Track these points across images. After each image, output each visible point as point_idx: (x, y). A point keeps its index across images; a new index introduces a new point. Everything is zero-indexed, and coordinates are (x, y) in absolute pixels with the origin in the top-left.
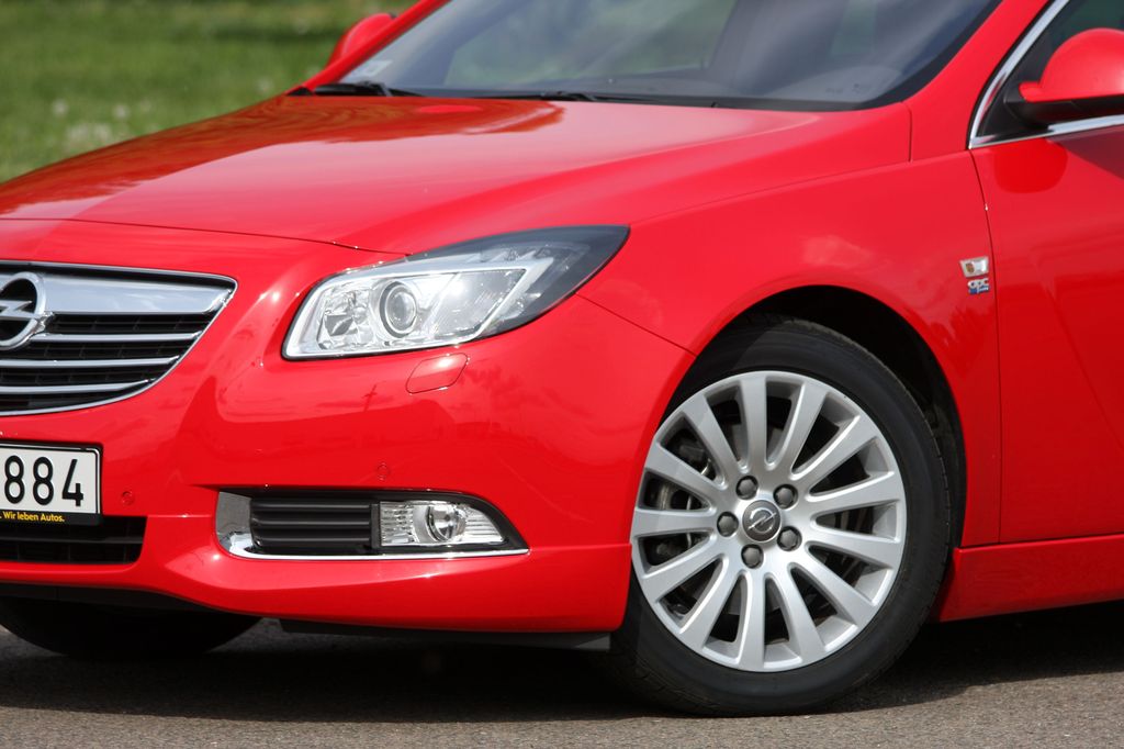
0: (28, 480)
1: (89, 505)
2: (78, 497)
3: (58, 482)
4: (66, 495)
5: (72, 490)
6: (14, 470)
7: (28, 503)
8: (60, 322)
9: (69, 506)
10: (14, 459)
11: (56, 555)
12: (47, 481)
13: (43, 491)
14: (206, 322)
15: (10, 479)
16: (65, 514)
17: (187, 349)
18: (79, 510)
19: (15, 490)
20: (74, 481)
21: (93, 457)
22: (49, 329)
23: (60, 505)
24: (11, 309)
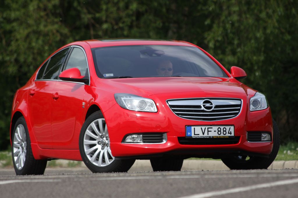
0: (222, 131)
1: (233, 135)
2: (231, 133)
3: (227, 131)
4: (229, 133)
5: (230, 132)
6: (219, 130)
7: (222, 135)
8: (217, 107)
9: (229, 135)
10: (219, 128)
12: (225, 131)
13: (225, 133)
14: (240, 106)
15: (219, 131)
16: (229, 136)
17: (239, 110)
18: (231, 135)
19: (219, 133)
20: (230, 131)
21: (233, 127)
22: (215, 108)
23: (228, 135)
24: (208, 105)
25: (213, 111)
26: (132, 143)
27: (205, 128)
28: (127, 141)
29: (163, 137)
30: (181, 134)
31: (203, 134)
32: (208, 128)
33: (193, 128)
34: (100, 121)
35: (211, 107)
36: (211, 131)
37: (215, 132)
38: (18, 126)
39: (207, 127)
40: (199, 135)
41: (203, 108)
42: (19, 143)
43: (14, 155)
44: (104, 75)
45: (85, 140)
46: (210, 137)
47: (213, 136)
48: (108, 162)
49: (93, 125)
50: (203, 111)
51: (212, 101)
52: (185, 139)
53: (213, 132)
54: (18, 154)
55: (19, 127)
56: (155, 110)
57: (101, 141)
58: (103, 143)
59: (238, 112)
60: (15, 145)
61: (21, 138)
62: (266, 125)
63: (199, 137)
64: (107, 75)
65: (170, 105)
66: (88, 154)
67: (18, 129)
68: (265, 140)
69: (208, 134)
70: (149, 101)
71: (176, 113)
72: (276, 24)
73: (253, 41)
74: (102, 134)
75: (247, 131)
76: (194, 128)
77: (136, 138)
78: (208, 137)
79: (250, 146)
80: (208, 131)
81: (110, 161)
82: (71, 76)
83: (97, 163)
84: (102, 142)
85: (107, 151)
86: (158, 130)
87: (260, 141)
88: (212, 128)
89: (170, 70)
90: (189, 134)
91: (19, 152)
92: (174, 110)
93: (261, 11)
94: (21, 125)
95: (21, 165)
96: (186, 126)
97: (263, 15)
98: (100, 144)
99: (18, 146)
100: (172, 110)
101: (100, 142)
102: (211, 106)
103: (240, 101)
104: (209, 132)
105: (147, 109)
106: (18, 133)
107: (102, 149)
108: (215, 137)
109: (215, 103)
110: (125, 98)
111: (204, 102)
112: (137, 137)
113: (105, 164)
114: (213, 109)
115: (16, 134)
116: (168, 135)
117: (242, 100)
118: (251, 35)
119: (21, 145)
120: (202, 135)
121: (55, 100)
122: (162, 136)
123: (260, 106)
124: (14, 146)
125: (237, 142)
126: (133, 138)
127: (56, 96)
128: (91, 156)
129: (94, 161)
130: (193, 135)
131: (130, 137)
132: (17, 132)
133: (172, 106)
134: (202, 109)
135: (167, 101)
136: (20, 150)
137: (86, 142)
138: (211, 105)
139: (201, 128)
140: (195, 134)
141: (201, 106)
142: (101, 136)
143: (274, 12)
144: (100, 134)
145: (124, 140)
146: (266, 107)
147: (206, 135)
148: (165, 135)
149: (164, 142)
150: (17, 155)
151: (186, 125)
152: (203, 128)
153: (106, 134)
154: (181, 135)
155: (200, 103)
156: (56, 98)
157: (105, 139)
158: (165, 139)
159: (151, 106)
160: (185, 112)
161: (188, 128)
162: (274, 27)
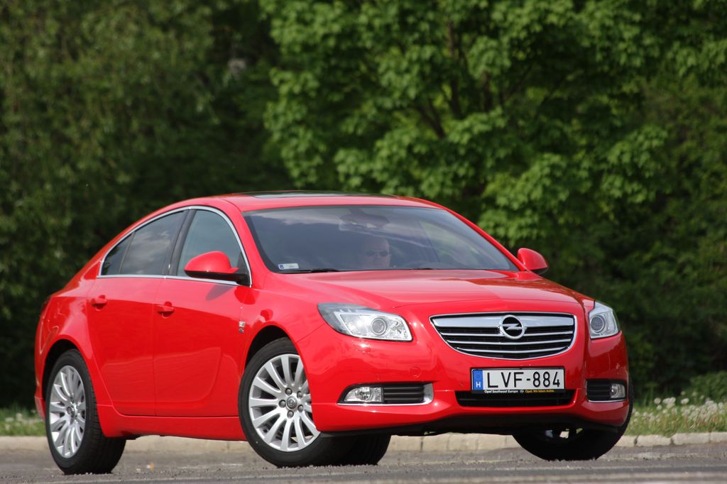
0: (542, 379)
1: (562, 386)
2: (558, 384)
3: (552, 380)
4: (554, 383)
5: (556, 382)
6: (537, 376)
7: (542, 387)
8: (529, 330)
9: (556, 387)
10: (537, 373)
11: (553, 404)
12: (548, 379)
13: (547, 383)
14: (572, 328)
15: (535, 379)
16: (554, 390)
17: (571, 336)
18: (559, 388)
19: (537, 383)
20: (557, 379)
21: (563, 371)
22: (526, 332)
23: (552, 387)
24: (512, 327)
25: (523, 339)
26: (359, 404)
27: (510, 373)
28: (349, 400)
29: (425, 391)
30: (462, 385)
31: (506, 385)
32: (515, 373)
33: (485, 373)
34: (285, 359)
35: (520, 331)
36: (520, 380)
37: (528, 381)
38: (63, 369)
39: (513, 372)
40: (497, 387)
41: (502, 333)
42: (62, 404)
43: (52, 429)
44: (279, 266)
45: (251, 398)
46: (519, 390)
47: (524, 390)
48: (303, 442)
49: (269, 367)
50: (503, 339)
51: (520, 319)
52: (469, 396)
53: (525, 382)
54: (60, 426)
55: (64, 372)
56: (406, 337)
57: (286, 399)
58: (290, 403)
59: (569, 340)
60: (54, 407)
61: (69, 394)
62: (617, 367)
63: (499, 392)
64: (286, 266)
65: (437, 327)
66: (259, 427)
67: (62, 374)
68: (617, 397)
69: (515, 386)
70: (394, 319)
71: (450, 344)
72: (100, 152)
73: (48, 187)
74: (289, 385)
75: (587, 380)
76: (488, 374)
77: (367, 393)
78: (515, 392)
79: (594, 410)
80: (516, 380)
81: (306, 440)
82: (208, 269)
83: (279, 445)
84: (289, 401)
85: (301, 420)
86: (416, 377)
87: (609, 398)
88: (522, 373)
89: (384, 254)
90: (478, 385)
91: (64, 422)
92: (446, 338)
93: (66, 124)
94: (68, 368)
95: (70, 450)
96: (471, 368)
97: (72, 132)
98: (285, 406)
99: (62, 411)
100: (442, 336)
101: (283, 403)
102: (520, 328)
103: (572, 319)
104: (517, 382)
105: (389, 335)
106: (62, 384)
107: (290, 415)
108: (528, 392)
109: (526, 322)
110: (342, 313)
111: (506, 321)
112: (370, 392)
113: (297, 446)
114: (523, 334)
115: (56, 386)
116: (435, 389)
117: (575, 317)
118: (45, 174)
119: (69, 409)
120: (504, 388)
121: (165, 318)
122: (423, 389)
123: (605, 329)
124: (51, 409)
125: (570, 401)
126: (362, 393)
127: (166, 309)
128: (265, 431)
129: (272, 441)
130: (485, 387)
131: (357, 392)
132: (59, 382)
133: (441, 329)
134: (500, 335)
135: (431, 319)
136: (67, 417)
137: (255, 401)
138: (518, 326)
139: (502, 373)
140: (491, 385)
141: (499, 329)
142: (287, 389)
143: (95, 125)
144: (286, 386)
145: (342, 398)
146: (617, 331)
147: (511, 386)
148: (429, 388)
149: (427, 401)
150: (58, 428)
151: (472, 366)
152: (506, 372)
153: (297, 386)
154: (462, 388)
155: (497, 322)
156: (167, 314)
157: (294, 395)
158: (429, 395)
159: (397, 329)
160: (467, 340)
161: (476, 373)
162: (94, 158)
